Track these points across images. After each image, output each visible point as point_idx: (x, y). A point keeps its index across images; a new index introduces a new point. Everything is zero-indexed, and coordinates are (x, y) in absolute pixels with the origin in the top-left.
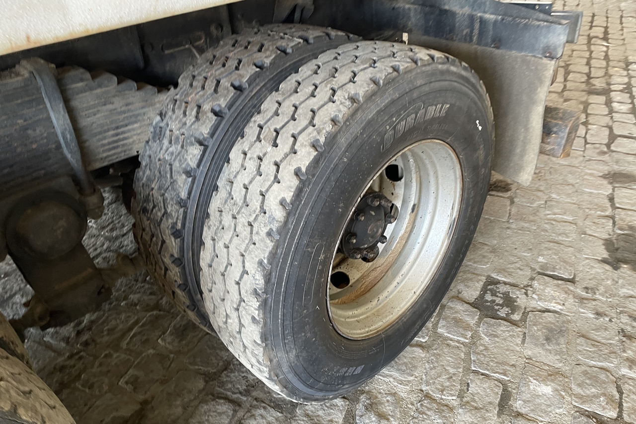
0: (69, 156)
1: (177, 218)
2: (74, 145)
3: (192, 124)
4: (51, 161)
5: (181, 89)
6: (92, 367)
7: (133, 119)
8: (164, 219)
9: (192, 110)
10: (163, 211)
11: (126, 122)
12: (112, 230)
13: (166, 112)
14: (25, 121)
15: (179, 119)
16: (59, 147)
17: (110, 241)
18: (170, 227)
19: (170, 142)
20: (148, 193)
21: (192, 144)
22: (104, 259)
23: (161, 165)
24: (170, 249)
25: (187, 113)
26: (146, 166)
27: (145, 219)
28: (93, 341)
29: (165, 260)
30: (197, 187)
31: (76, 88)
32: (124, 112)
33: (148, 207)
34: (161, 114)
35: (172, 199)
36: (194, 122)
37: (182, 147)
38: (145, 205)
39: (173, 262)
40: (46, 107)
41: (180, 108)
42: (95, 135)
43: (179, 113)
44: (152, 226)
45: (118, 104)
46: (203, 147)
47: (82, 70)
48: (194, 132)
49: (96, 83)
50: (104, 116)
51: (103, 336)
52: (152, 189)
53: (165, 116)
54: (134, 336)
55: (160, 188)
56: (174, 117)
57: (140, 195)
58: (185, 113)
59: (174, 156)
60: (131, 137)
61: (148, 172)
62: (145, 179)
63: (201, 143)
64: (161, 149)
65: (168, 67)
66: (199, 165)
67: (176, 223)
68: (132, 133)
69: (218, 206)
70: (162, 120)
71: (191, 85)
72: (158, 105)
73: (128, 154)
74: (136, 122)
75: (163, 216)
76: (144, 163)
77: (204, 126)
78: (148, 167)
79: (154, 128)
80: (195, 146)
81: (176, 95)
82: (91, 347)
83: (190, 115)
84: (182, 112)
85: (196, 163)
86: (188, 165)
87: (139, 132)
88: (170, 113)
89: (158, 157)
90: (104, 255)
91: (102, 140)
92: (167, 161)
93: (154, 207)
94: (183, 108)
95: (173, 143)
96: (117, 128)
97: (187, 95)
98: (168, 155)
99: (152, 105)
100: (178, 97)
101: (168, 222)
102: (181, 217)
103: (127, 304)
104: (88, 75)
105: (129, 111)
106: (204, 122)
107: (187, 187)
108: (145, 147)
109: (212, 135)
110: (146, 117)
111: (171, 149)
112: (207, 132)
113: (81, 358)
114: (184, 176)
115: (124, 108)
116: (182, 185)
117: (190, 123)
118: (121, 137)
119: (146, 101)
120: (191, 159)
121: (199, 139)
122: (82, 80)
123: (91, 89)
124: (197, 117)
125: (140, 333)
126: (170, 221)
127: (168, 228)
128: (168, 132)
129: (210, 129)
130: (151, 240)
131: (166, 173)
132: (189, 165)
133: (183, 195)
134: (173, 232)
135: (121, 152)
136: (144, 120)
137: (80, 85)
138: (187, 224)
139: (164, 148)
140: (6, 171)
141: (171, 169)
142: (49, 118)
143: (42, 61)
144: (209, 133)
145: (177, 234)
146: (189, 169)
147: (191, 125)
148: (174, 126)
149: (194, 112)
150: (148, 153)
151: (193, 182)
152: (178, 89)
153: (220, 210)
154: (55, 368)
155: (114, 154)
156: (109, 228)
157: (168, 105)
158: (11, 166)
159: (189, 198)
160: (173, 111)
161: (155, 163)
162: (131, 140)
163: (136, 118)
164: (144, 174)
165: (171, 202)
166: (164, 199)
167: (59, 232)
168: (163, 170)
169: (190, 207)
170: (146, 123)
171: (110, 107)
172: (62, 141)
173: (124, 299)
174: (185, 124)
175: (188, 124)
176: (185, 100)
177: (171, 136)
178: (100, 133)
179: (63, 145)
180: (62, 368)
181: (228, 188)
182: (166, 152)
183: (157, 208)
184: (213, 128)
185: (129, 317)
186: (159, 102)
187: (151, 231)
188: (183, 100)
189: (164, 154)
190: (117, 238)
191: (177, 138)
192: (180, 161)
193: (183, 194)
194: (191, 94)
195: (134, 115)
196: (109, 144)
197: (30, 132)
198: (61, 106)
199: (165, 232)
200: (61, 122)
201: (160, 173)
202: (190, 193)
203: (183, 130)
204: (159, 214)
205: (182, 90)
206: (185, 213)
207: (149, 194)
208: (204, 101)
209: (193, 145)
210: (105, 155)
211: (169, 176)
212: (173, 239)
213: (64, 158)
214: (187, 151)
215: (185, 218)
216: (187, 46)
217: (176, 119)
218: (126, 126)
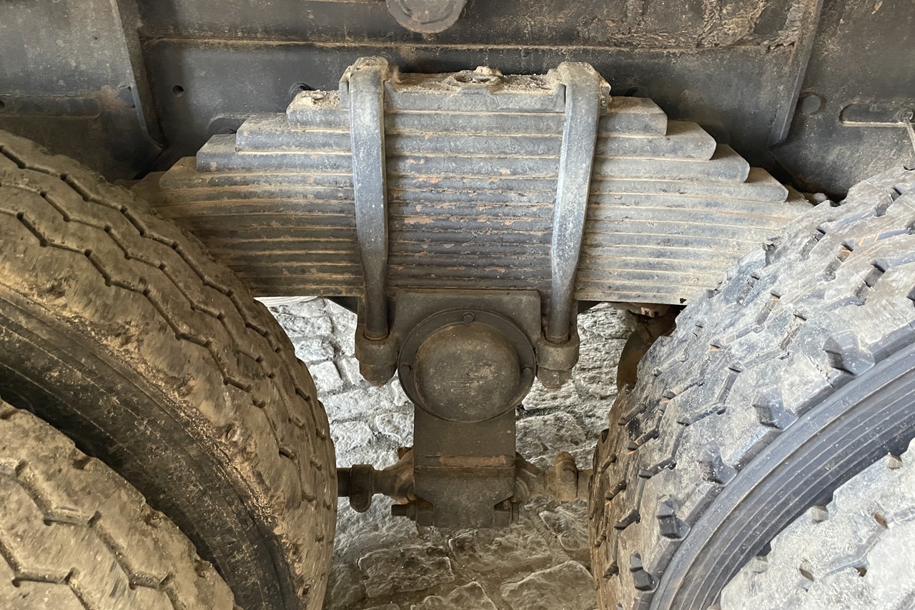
0: (555, 261)
1: (688, 496)
2: (573, 245)
3: (839, 304)
4: (523, 258)
5: (849, 211)
6: (445, 594)
7: (707, 236)
8: (661, 475)
9: (856, 269)
10: (668, 456)
11: (691, 237)
12: (593, 380)
13: (785, 249)
14: (514, 173)
15: (808, 277)
16: (546, 240)
17: (580, 396)
18: (664, 500)
19: (761, 319)
20: (657, 397)
21: (813, 352)
22: (557, 419)
23: (713, 358)
24: (642, 544)
25: (837, 273)
26: (681, 342)
27: (626, 443)
28: (472, 548)
29: (622, 553)
30: (773, 454)
31: (628, 139)
32: (695, 217)
33: (642, 425)
34: (770, 249)
35: (699, 446)
36: (848, 302)
37: (784, 345)
38: (640, 416)
39: (634, 570)
40: (558, 161)
41: (824, 252)
42: (621, 240)
43: (817, 263)
44: (631, 468)
45: (693, 196)
46: (840, 373)
47: (657, 110)
48: (835, 324)
49: (671, 143)
50: (653, 211)
51: (489, 550)
52: (671, 396)
53: (778, 256)
54: (527, 585)
55: (685, 405)
56: (800, 266)
57: (643, 390)
58: (831, 270)
59: (755, 355)
60: (685, 268)
61: (679, 356)
62: (666, 365)
63: (838, 363)
64: (732, 325)
65: (835, 154)
66: (803, 411)
67: (681, 504)
68: (691, 261)
69: (806, 555)
70: (768, 263)
71: (880, 211)
72: (773, 226)
73: (661, 298)
74: (708, 244)
75: (662, 465)
76: (680, 333)
77: (869, 323)
78: (685, 345)
79: (740, 272)
80: (818, 361)
81: (830, 221)
82: (463, 557)
83: (845, 280)
84: (826, 264)
85: (802, 400)
86: (777, 393)
87: (704, 264)
88: (793, 255)
89: (717, 337)
90: (560, 414)
91: (627, 254)
92: (731, 356)
93: (655, 435)
94: (833, 256)
95: (765, 324)
96: (667, 242)
97: (860, 229)
98: (741, 344)
99: (761, 220)
100: (831, 225)
101: (665, 486)
102: (698, 498)
103: (547, 519)
104: (662, 123)
105: (707, 217)
106: (877, 313)
107: (749, 443)
108: (701, 300)
109: (882, 355)
110: (733, 241)
111: (753, 336)
112: (870, 342)
113: (441, 565)
114: (753, 416)
115: (699, 209)
116: (737, 433)
117: (835, 299)
118: (666, 260)
119: (752, 210)
120: (792, 385)
121: (838, 346)
122: (646, 129)
123: (655, 152)
124: (859, 295)
125: (539, 587)
126: (671, 489)
127: (659, 498)
128: (766, 296)
129: (885, 339)
130: (617, 492)
131: (715, 382)
132: (780, 395)
133: (730, 456)
134: (665, 513)
135: (651, 289)
136: (727, 245)
137: (639, 137)
138: (703, 521)
139: (740, 326)
140: (448, 246)
141: (731, 380)
142: (554, 181)
143: (593, 72)
144: (876, 345)
145: (671, 528)
146: (773, 402)
147: (834, 306)
148: (789, 287)
149: (858, 279)
150: (699, 317)
151: (767, 442)
152: (841, 208)
153: (806, 568)
154: (403, 555)
155: (637, 288)
156: (591, 374)
157: (796, 236)
158: (458, 242)
159: (738, 469)
160: (804, 253)
161: (703, 348)
162: (680, 274)
163: (713, 236)
164: (669, 355)
165: (693, 452)
166: (680, 435)
167: (475, 384)
168: (712, 372)
169: (730, 489)
170: (730, 251)
171: (674, 197)
172: (556, 232)
173: (548, 509)
174: (820, 296)
175: (827, 300)
176: (847, 240)
177: (769, 307)
178: (630, 240)
179: (555, 239)
180: (411, 563)
181: (864, 532)
182: (738, 337)
183: (658, 441)
184: (893, 339)
185: (539, 544)
186: (778, 220)
187: (625, 475)
188: (843, 236)
189: (732, 339)
190: (592, 397)
191: (783, 320)
192: (763, 374)
193: (730, 453)
194: (870, 230)
195: (711, 229)
196: (637, 265)
197: (512, 195)
198: (585, 165)
199: (649, 500)
200: (570, 196)
201: (702, 373)
202: (746, 461)
203: (804, 308)
204: (657, 458)
205: (849, 215)
206: (713, 495)
207: (658, 401)
208: (899, 263)
209: (816, 355)
210: (619, 282)
211: (718, 391)
212: (657, 530)
213: (546, 262)
214: (791, 362)
215: (706, 505)
216: (900, 124)
217: (804, 273)
218: (686, 244)
